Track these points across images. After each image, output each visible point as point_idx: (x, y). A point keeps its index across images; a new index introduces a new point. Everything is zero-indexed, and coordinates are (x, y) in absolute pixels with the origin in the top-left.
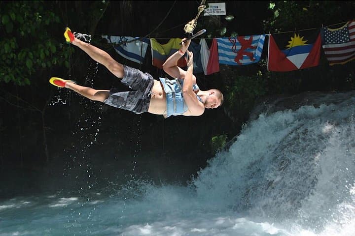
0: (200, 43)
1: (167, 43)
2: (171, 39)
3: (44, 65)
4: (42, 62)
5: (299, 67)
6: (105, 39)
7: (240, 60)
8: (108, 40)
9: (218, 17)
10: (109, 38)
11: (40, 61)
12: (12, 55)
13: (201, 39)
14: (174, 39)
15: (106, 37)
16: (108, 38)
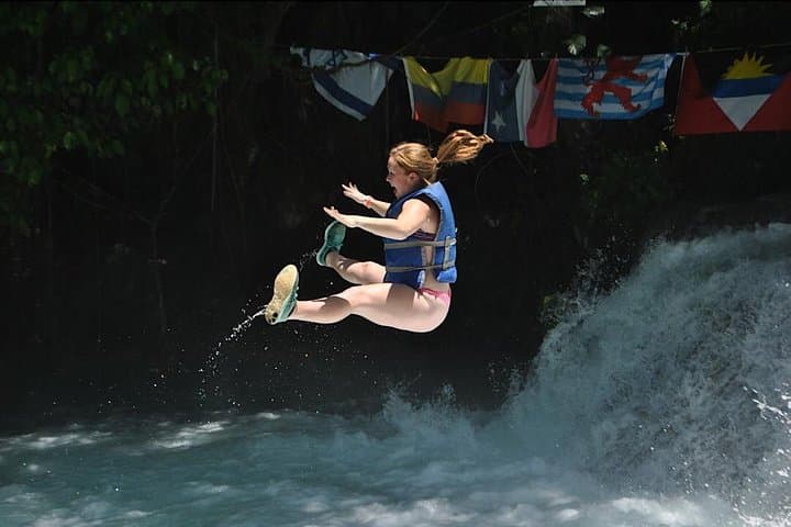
0: (518, 71)
1: (442, 69)
2: (452, 60)
3: (157, 111)
4: (153, 104)
5: (740, 126)
6: (297, 55)
7: (595, 105)
8: (305, 58)
9: (566, 10)
10: (307, 54)
11: (149, 104)
12: (83, 87)
13: (523, 61)
14: (457, 60)
15: (300, 51)
16: (304, 54)
